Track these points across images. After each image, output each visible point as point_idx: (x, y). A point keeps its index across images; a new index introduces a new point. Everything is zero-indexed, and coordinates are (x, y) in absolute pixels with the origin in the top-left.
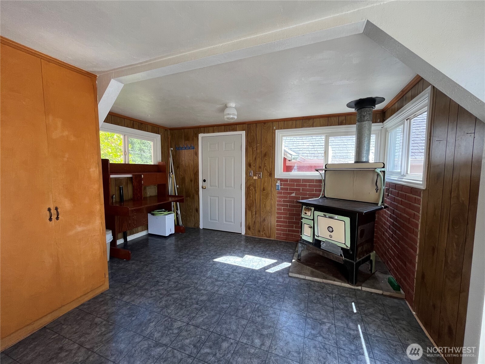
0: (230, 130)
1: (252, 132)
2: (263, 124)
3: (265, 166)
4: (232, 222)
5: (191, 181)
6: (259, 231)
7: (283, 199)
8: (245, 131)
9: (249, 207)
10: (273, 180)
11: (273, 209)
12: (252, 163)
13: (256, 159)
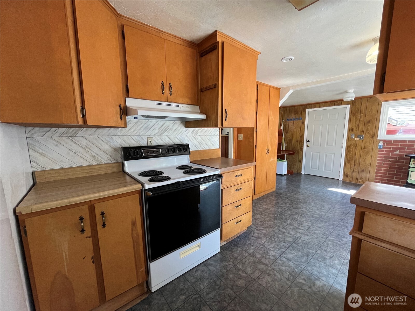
0: (335, 105)
1: (357, 105)
2: (369, 98)
3: (367, 130)
4: (330, 171)
5: (297, 141)
6: (357, 179)
7: (384, 156)
8: (350, 105)
9: (348, 160)
10: (375, 141)
11: (373, 163)
12: (354, 129)
13: (358, 125)
